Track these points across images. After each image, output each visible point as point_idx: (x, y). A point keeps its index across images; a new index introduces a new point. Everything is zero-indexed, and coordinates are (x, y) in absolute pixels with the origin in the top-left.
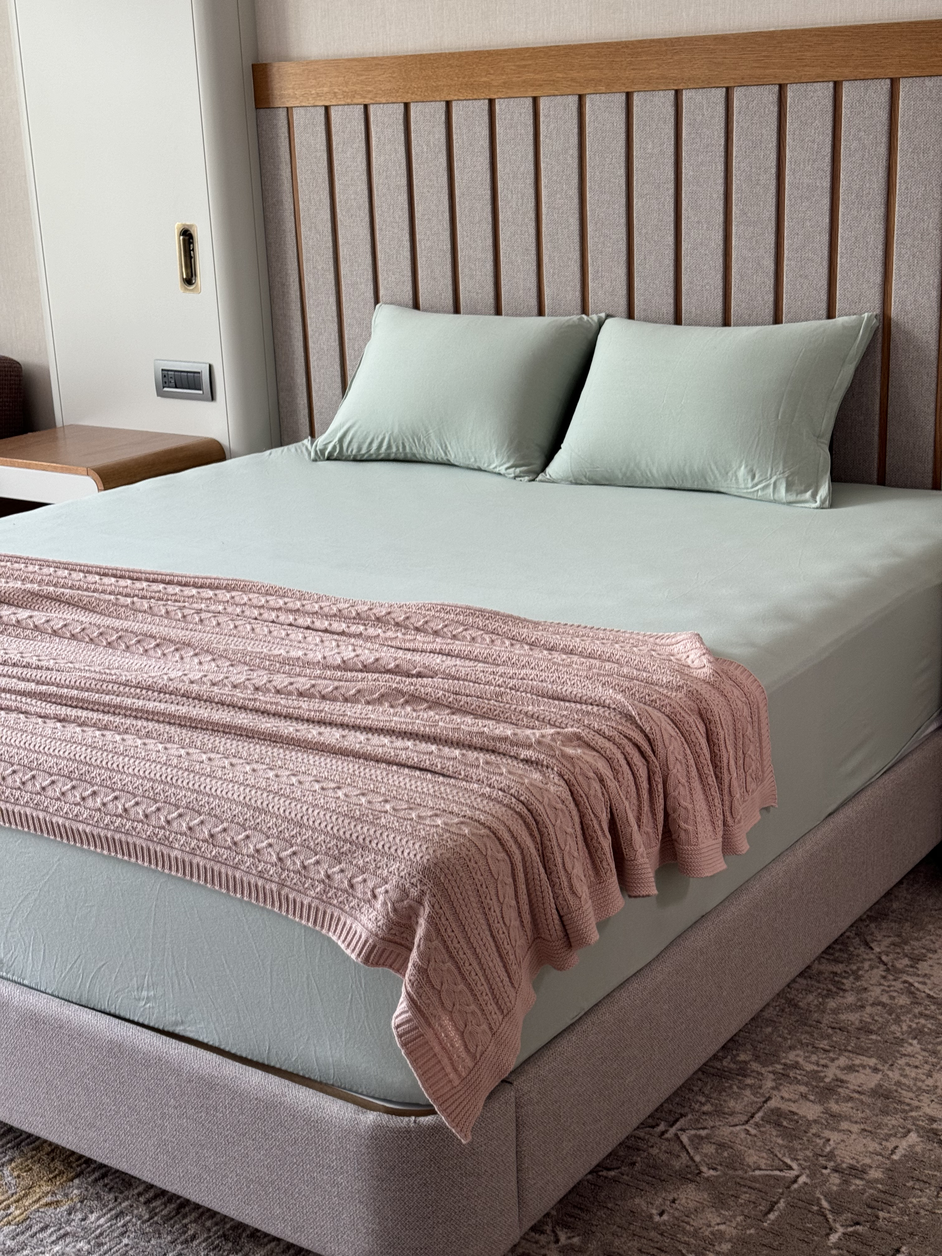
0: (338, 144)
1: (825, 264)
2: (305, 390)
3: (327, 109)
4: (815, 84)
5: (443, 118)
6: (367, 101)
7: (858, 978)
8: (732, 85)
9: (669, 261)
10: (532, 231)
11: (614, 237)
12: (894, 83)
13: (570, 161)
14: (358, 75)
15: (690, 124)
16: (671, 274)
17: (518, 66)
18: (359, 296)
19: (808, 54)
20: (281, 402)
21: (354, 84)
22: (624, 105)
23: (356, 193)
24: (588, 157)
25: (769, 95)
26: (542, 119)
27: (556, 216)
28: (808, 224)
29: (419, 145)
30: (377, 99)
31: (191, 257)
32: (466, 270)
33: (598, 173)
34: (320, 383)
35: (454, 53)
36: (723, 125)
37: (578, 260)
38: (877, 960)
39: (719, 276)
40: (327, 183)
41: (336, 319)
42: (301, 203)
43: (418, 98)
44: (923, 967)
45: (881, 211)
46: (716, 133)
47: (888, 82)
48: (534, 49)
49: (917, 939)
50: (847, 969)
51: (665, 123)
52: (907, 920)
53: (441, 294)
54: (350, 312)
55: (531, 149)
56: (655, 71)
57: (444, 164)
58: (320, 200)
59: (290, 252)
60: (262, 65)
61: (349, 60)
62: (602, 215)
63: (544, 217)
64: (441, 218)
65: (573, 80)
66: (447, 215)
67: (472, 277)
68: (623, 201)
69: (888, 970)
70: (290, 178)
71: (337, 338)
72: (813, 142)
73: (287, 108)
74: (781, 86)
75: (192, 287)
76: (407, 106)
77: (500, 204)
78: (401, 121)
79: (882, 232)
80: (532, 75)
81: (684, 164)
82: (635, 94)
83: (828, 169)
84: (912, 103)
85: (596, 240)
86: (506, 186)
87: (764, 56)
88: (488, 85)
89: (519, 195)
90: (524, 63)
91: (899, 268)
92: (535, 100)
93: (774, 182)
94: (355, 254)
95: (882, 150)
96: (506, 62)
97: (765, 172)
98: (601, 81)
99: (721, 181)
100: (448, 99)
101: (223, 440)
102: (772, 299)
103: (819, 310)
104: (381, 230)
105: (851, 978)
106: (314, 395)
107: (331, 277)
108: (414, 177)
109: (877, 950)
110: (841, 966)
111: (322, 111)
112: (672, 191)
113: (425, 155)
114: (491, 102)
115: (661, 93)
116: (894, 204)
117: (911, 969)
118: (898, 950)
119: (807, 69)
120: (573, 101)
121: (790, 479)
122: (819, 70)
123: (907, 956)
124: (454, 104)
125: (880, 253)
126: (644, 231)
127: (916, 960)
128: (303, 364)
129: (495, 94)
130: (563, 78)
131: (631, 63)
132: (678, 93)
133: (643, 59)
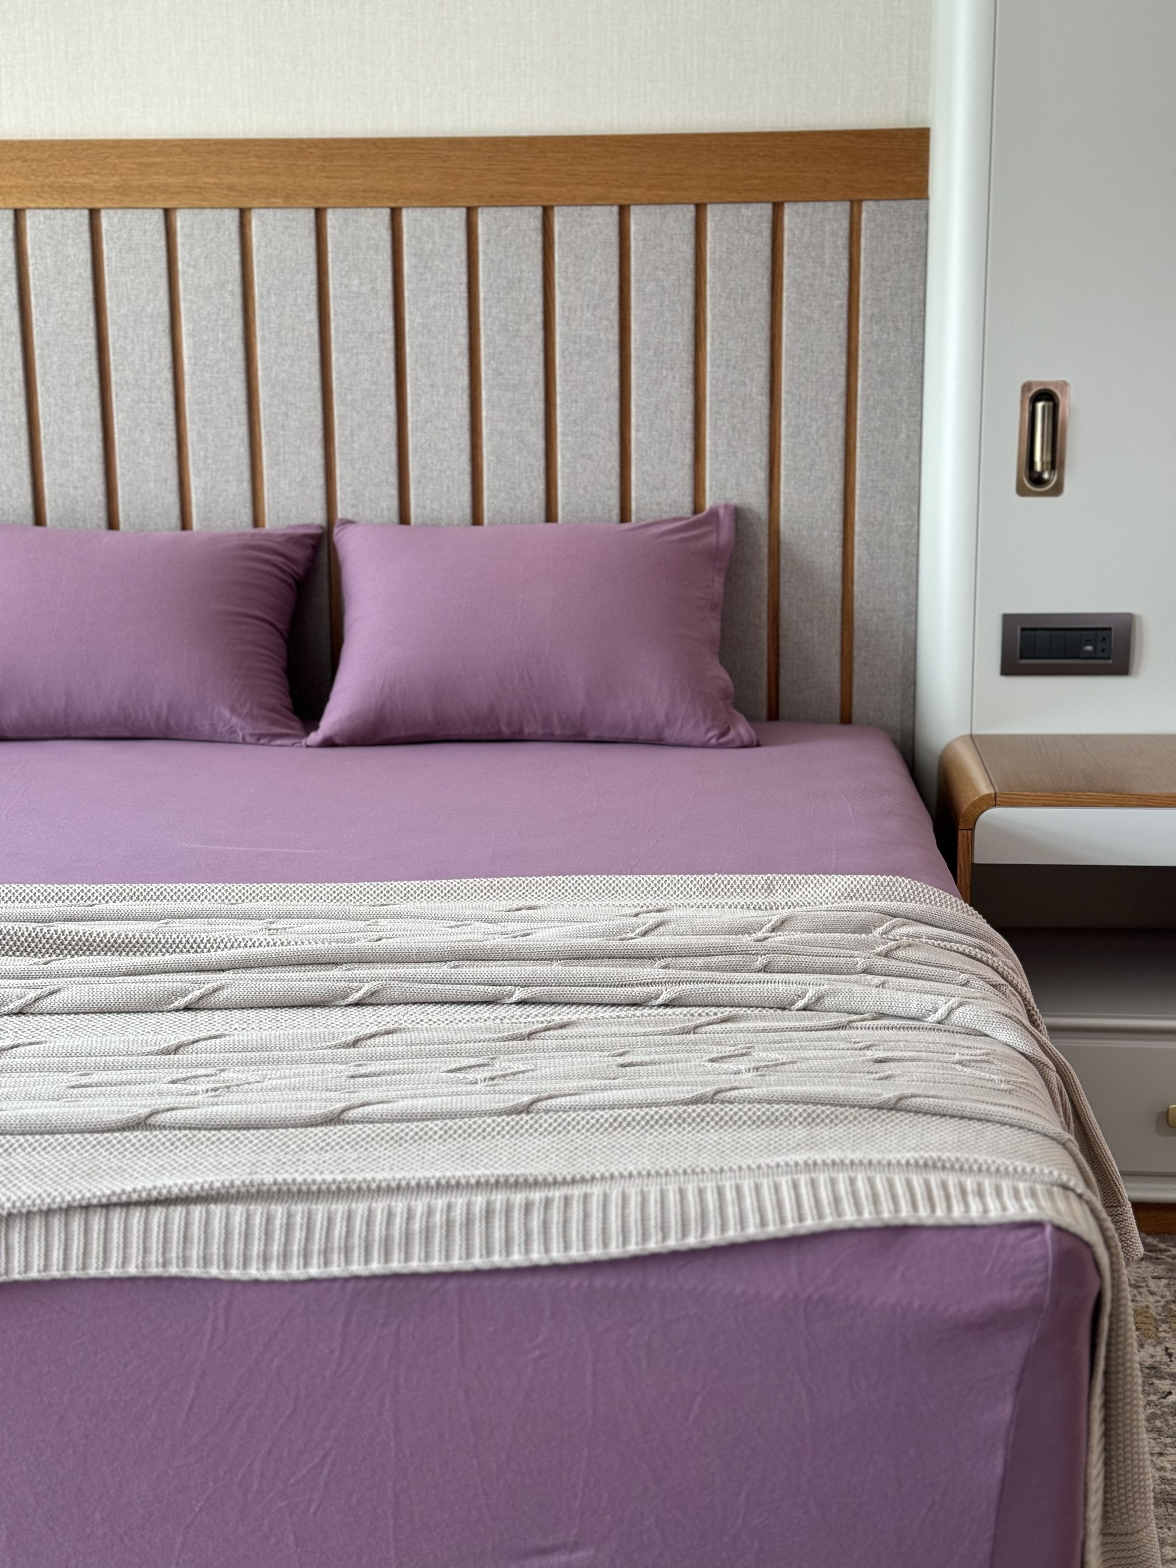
1: (616, 440)
4: (594, 208)
5: (10, 233)
8: (475, 204)
9: (389, 437)
10: (168, 398)
11: (302, 405)
12: (700, 209)
13: (228, 299)
15: (415, 255)
16: (393, 456)
17: (139, 164)
19: (583, 168)
22: (312, 225)
24: (256, 295)
25: (530, 219)
26: (180, 240)
28: (590, 388)
32: (57, 455)
33: (274, 317)
36: (463, 256)
37: (245, 439)
39: (465, 458)
45: (688, 371)
46: (454, 268)
47: (692, 208)
48: (163, 142)
51: (377, 251)
53: (10, 490)
56: (358, 181)
57: (14, 300)
62: (283, 375)
63: (187, 378)
66: (19, 374)
67: (64, 464)
68: (316, 356)
72: (594, 281)
74: (545, 208)
77: (113, 359)
79: (690, 398)
80: (163, 178)
82: (330, 211)
83: (615, 318)
85: (275, 409)
86: (122, 333)
87: (521, 169)
88: (90, 189)
89: (146, 347)
90: (148, 160)
91: (714, 445)
93: (539, 335)
95: (688, 294)
96: (117, 157)
97: (528, 320)
98: (274, 190)
99: (463, 330)
100: (18, 205)
102: (542, 487)
103: (609, 499)
112: (390, 344)
114: (94, 215)
115: (370, 211)
119: (582, 187)
120: (231, 218)
122: (599, 190)
124: (29, 214)
125: (688, 426)
126: (349, 397)
129: (100, 202)
130: (215, 184)
131: (323, 169)
132: (395, 214)
133: (343, 163)
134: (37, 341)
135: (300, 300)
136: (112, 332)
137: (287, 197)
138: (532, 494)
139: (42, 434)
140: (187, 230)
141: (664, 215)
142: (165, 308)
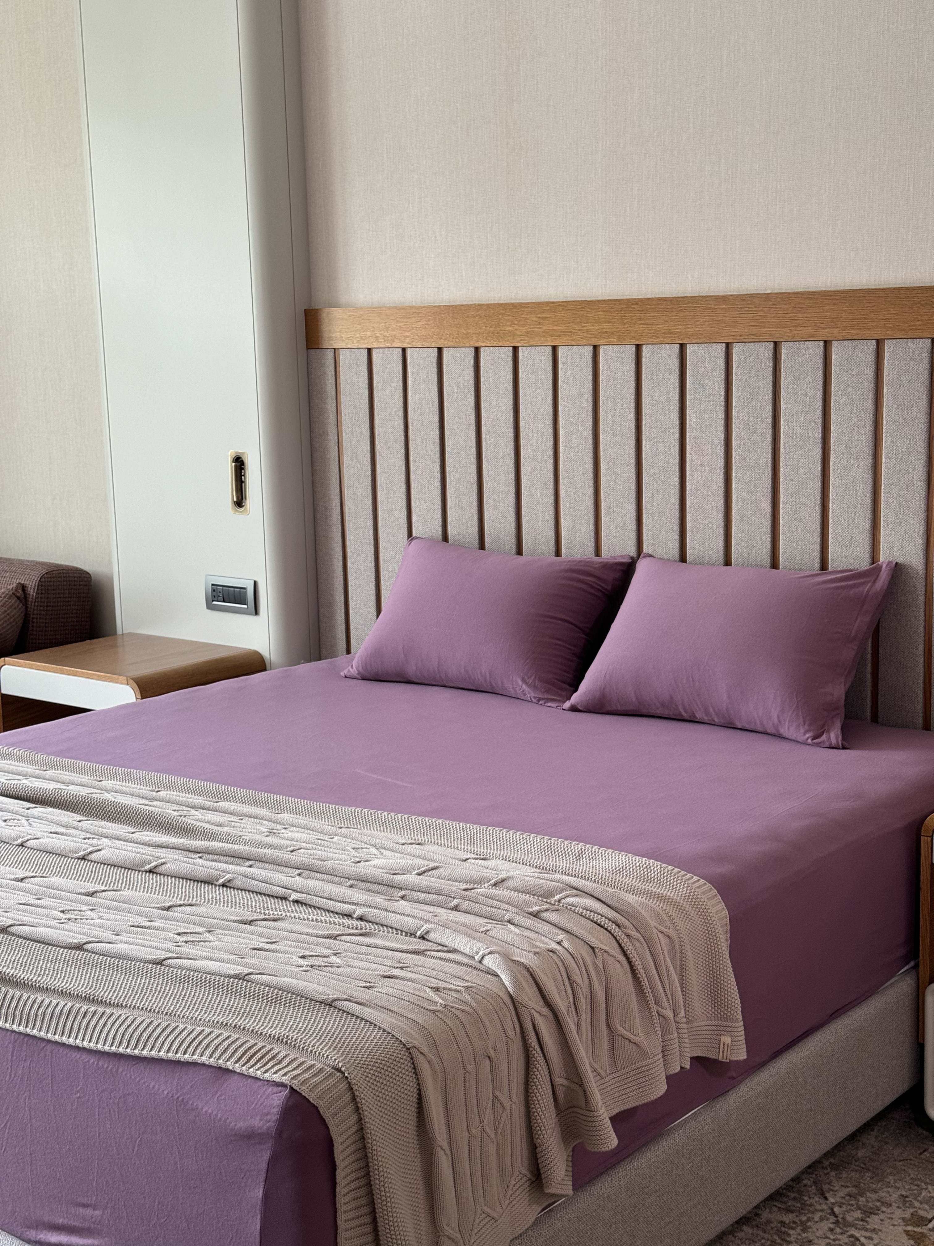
0: (378, 383)
1: (818, 509)
2: (343, 607)
3: (369, 350)
4: (807, 343)
5: (472, 362)
6: (405, 346)
7: (805, 1230)
8: (731, 341)
9: (675, 500)
10: (551, 467)
11: (624, 475)
12: (879, 343)
13: (585, 404)
14: (397, 321)
15: (694, 375)
16: (677, 513)
17: (539, 318)
18: (394, 522)
19: (800, 315)
20: (321, 618)
21: (393, 330)
22: (634, 356)
23: (393, 427)
24: (601, 402)
25: (765, 351)
26: (560, 366)
27: (572, 454)
28: (802, 471)
29: (449, 385)
30: (414, 343)
31: (242, 482)
32: (491, 501)
33: (610, 417)
34: (356, 601)
35: (483, 305)
36: (723, 377)
37: (592, 496)
38: (829, 1211)
39: (721, 516)
40: (368, 417)
41: (372, 542)
42: (344, 435)
43: (450, 344)
44: (874, 1221)
47: (874, 342)
48: (553, 303)
49: (876, 1192)
50: (796, 1220)
51: (670, 373)
52: (869, 1170)
53: (467, 522)
54: (385, 535)
55: (550, 393)
56: (661, 326)
57: (473, 404)
58: (361, 433)
59: (334, 479)
60: (312, 310)
61: (389, 308)
62: (614, 455)
63: (561, 455)
64: (468, 452)
65: (587, 332)
66: (474, 450)
67: (496, 508)
68: (633, 442)
69: (837, 1223)
70: (335, 411)
71: (373, 560)
72: (806, 395)
73: (335, 349)
74: (776, 343)
75: (242, 509)
76: (440, 350)
77: (522, 442)
78: (435, 364)
79: (870, 482)
80: (551, 327)
81: (688, 412)
82: (644, 347)
83: (819, 421)
84: (897, 363)
85: (609, 478)
87: (760, 316)
88: (513, 335)
89: (540, 434)
90: (544, 315)
91: (886, 516)
92: (555, 349)
93: (770, 431)
94: (390, 483)
95: (869, 405)
96: (528, 314)
97: (762, 422)
98: (613, 334)
99: (721, 428)
100: (477, 345)
101: (265, 653)
102: (769, 539)
103: (814, 551)
104: (415, 461)
105: (799, 1229)
106: (351, 611)
107: (369, 503)
108: (445, 414)
109: (832, 1200)
110: (791, 1215)
111: (365, 353)
112: (677, 436)
113: (455, 397)
114: (515, 349)
115: (667, 346)
116: (881, 454)
117: (861, 1223)
118: (853, 1202)
119: (799, 328)
120: (588, 351)
122: (810, 330)
123: (860, 1208)
124: (482, 350)
125: (868, 501)
127: (869, 1212)
128: (342, 582)
129: (518, 342)
130: (579, 330)
131: (640, 319)
132: (682, 347)
133: (651, 315)
134: (484, 430)
135: (625, 406)
136: (522, 424)
137: (619, 338)
138: (762, 544)
139: (485, 488)
140: (564, 359)
141: (854, 348)
142: (550, 409)
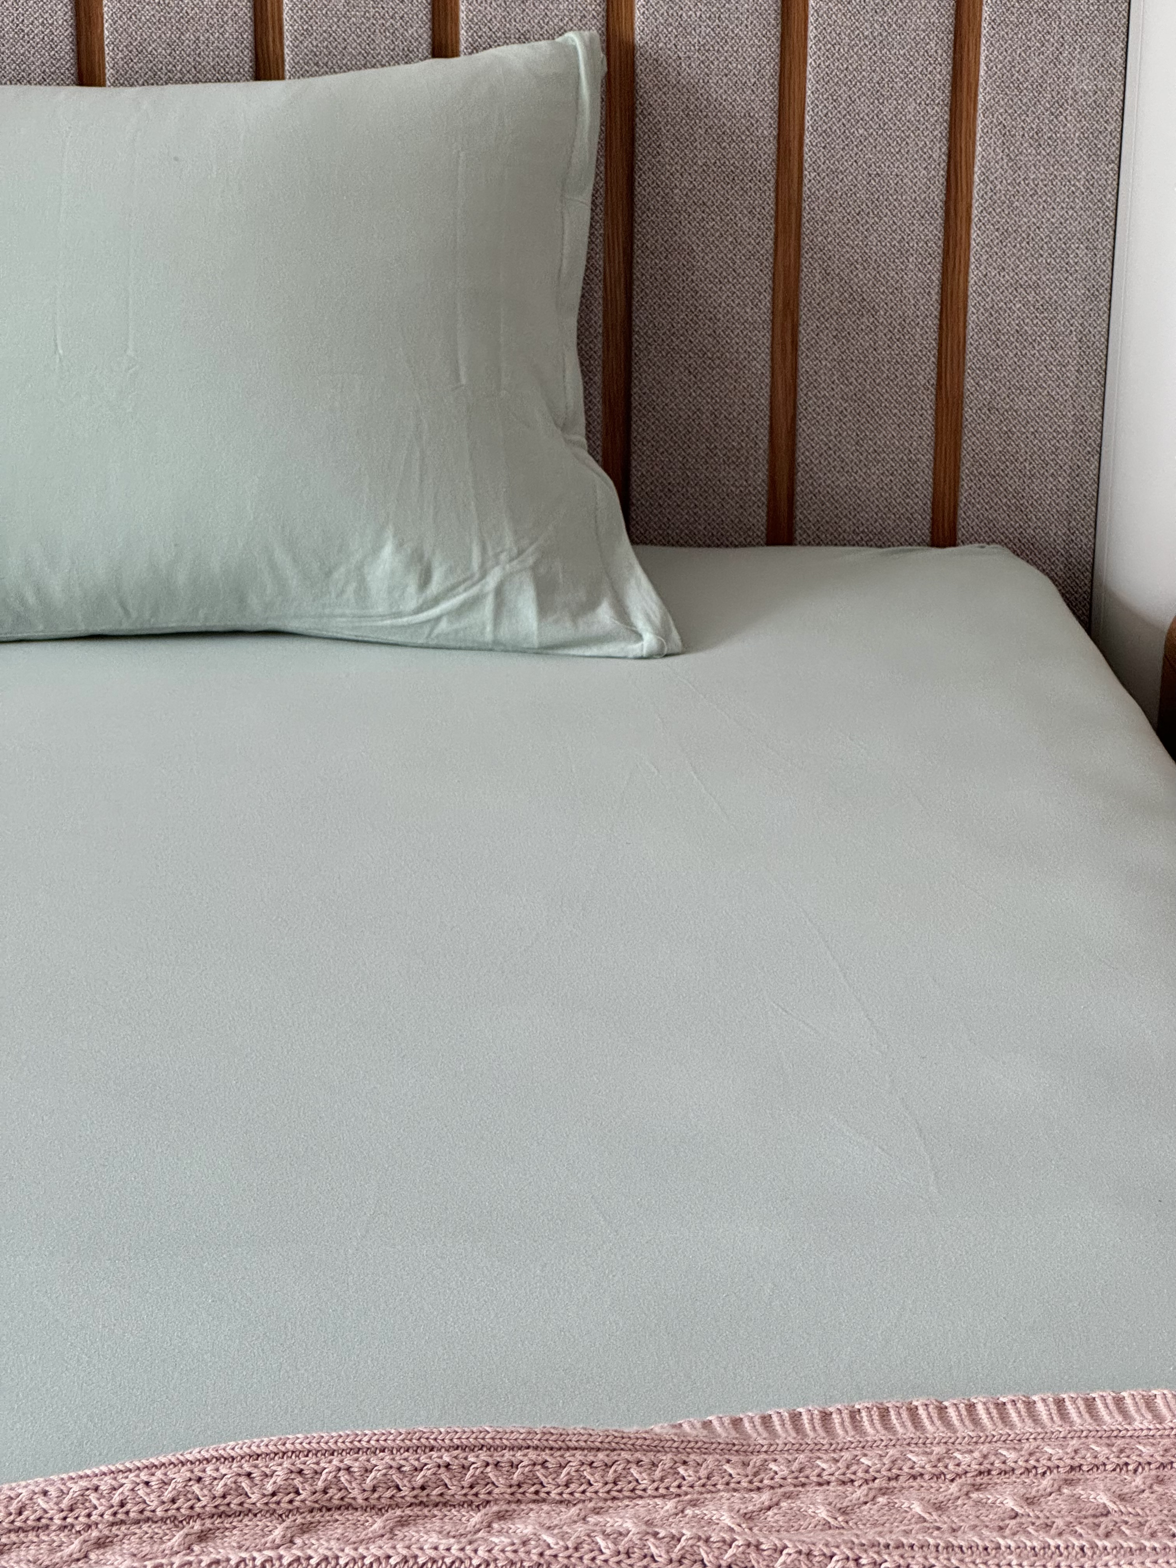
121: (542, 570)
